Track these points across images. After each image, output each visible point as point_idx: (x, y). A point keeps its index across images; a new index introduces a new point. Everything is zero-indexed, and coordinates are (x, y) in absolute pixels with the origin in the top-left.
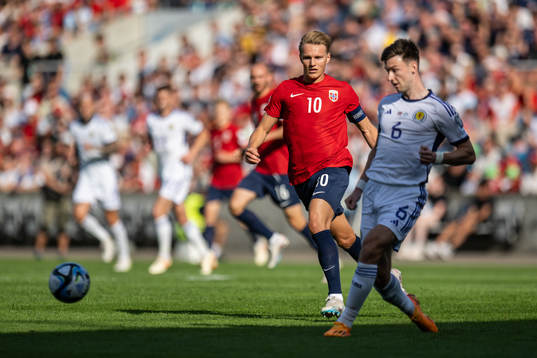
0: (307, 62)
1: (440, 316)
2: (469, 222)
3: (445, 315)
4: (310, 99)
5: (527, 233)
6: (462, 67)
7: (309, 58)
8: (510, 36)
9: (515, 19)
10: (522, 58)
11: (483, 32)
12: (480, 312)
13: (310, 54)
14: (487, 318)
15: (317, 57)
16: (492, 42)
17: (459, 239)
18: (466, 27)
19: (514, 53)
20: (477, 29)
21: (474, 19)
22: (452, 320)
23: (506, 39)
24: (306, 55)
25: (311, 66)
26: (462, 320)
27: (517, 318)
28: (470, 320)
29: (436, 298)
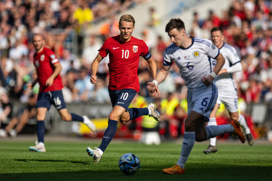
0: (123, 30)
1: (9, 169)
2: (25, 117)
3: (12, 169)
4: (123, 51)
5: (56, 124)
6: (20, 32)
7: (124, 28)
8: (47, 15)
9: (50, 6)
10: (53, 27)
11: (32, 13)
12: (31, 167)
13: (125, 26)
14: (35, 171)
15: (128, 29)
16: (37, 19)
17: (20, 127)
18: (23, 10)
19: (49, 24)
20: (29, 12)
21: (27, 6)
22: (16, 172)
23: (45, 16)
24: (123, 27)
25: (125, 33)
26: (22, 172)
27: (51, 171)
28: (26, 172)
29: (7, 160)
